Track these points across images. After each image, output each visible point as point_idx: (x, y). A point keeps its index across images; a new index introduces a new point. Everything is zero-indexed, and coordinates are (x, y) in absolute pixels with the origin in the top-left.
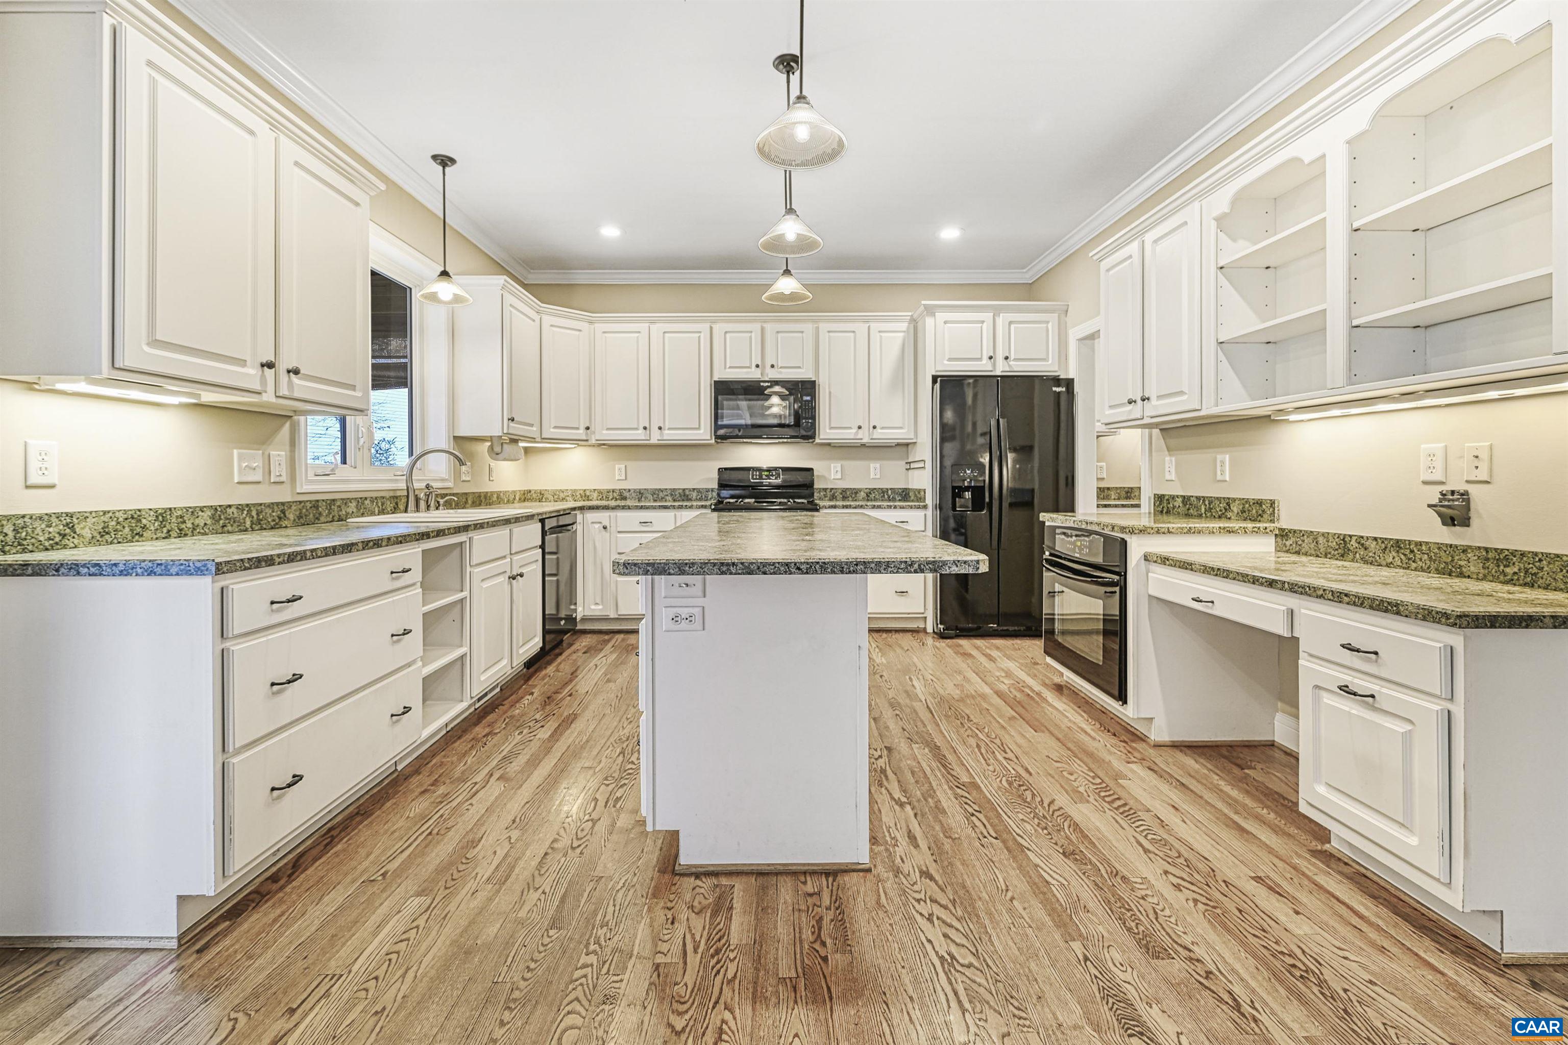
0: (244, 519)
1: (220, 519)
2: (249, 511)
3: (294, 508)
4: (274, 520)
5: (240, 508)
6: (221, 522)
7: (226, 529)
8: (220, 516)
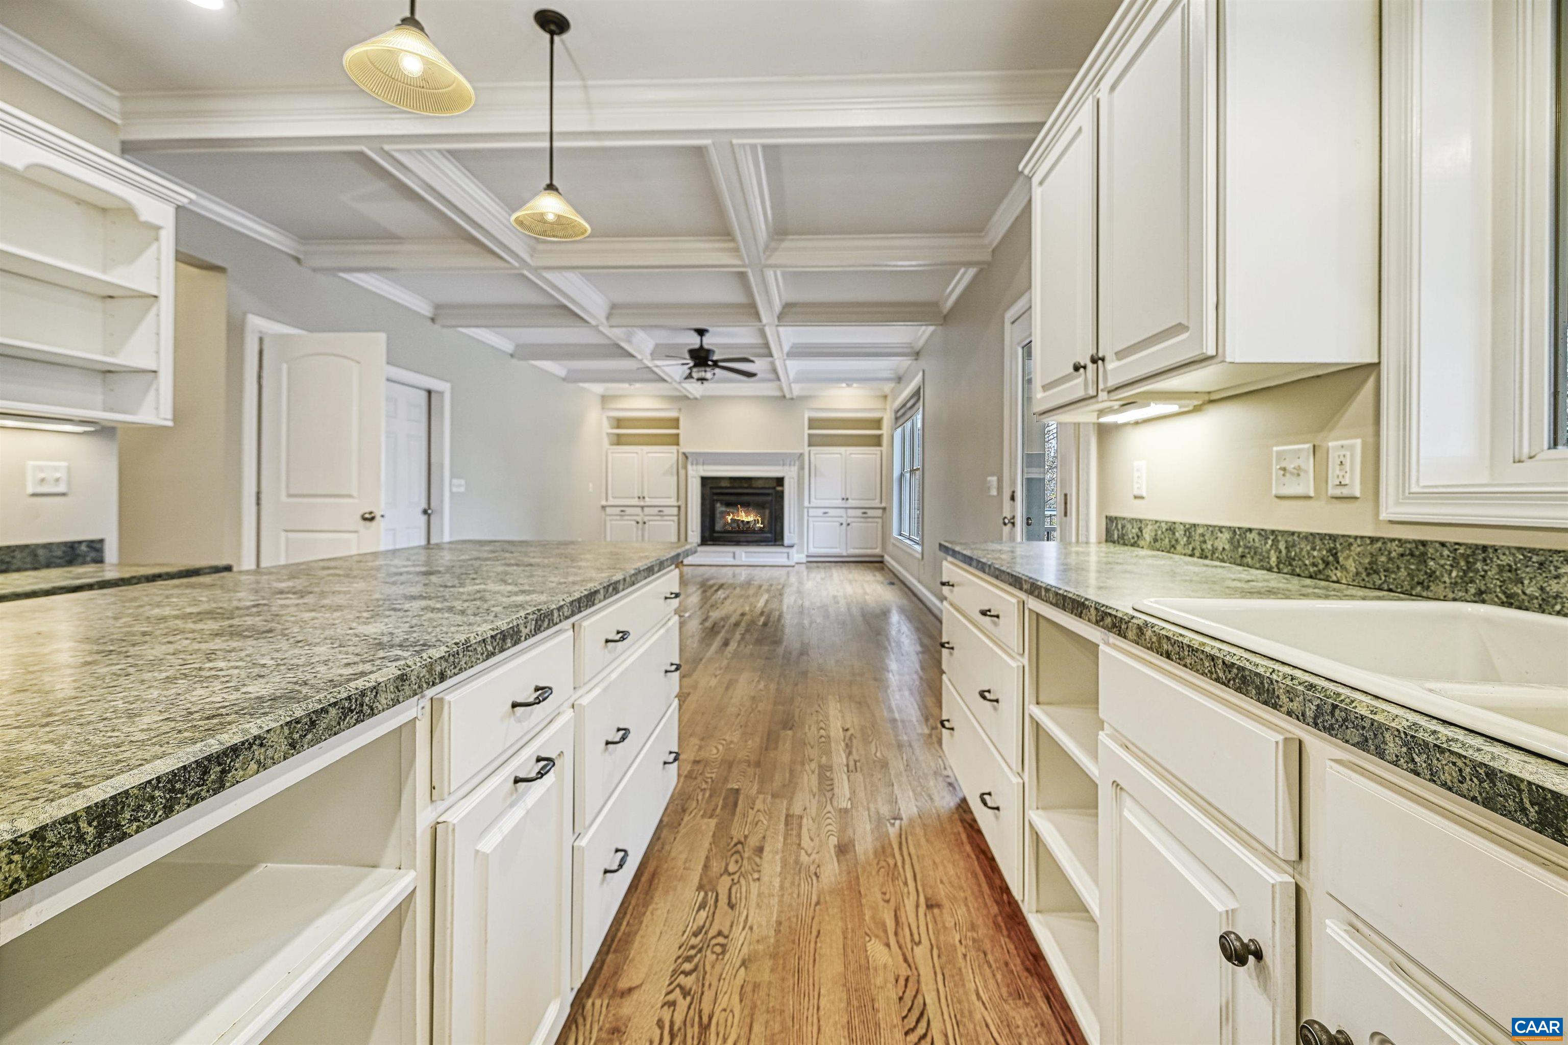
0: (1268, 552)
1: (1239, 546)
2: (1275, 542)
3: (1356, 549)
4: (1314, 565)
5: (1264, 534)
6: (1240, 550)
7: (1245, 560)
8: (1239, 542)
